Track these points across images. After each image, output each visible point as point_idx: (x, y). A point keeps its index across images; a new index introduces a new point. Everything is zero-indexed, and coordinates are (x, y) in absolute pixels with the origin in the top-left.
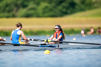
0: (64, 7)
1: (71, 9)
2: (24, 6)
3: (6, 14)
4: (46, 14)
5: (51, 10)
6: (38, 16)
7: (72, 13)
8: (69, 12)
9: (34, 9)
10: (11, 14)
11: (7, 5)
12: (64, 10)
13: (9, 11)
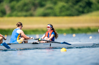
0: (80, 6)
1: (88, 8)
2: (42, 6)
3: (24, 13)
4: (63, 14)
5: (68, 9)
6: (55, 15)
7: (88, 12)
8: (85, 11)
9: (51, 8)
10: (28, 13)
11: (25, 5)
12: (81, 9)
13: (27, 11)
